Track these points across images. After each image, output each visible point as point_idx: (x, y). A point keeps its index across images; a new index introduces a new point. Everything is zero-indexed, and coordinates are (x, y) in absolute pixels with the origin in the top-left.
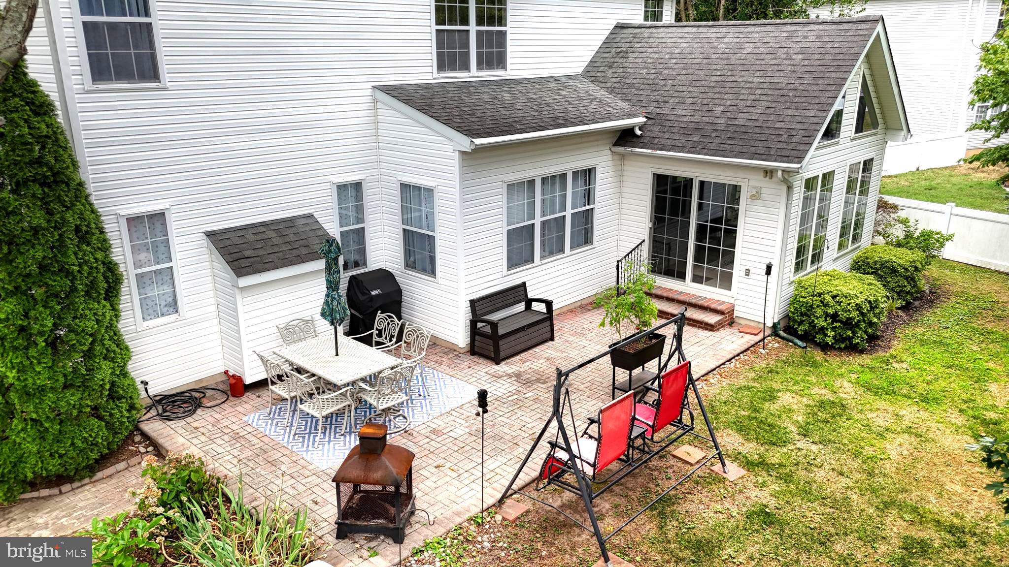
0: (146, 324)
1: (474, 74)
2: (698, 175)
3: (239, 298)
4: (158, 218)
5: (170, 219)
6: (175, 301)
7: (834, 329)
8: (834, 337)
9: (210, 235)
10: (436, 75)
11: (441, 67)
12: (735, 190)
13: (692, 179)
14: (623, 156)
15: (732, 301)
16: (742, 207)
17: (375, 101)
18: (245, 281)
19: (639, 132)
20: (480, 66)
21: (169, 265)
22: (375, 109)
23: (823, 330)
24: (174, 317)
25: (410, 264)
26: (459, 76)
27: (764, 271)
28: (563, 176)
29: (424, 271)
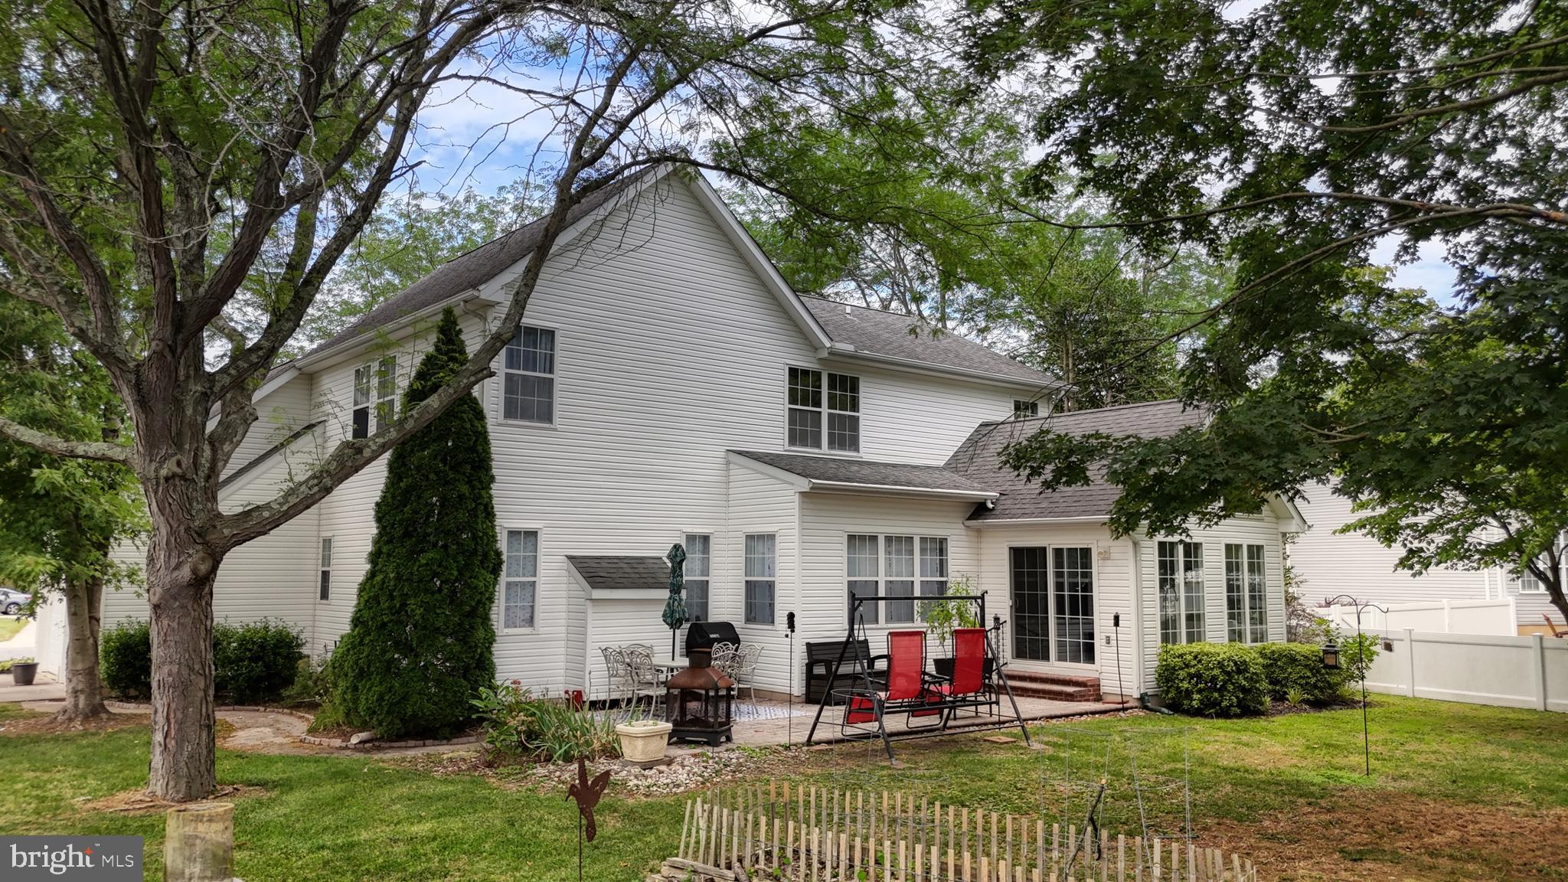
0: (506, 630)
1: (825, 450)
2: (1051, 542)
3: (590, 611)
4: (533, 534)
5: (541, 537)
6: (532, 618)
7: (1200, 691)
8: (1201, 701)
9: (570, 558)
10: (787, 447)
11: (792, 441)
12: (1086, 553)
13: (1044, 549)
14: (979, 531)
15: (1096, 675)
16: (1095, 570)
17: (728, 463)
18: (598, 594)
19: (990, 506)
20: (832, 444)
21: (532, 579)
22: (728, 470)
23: (1188, 694)
24: (527, 630)
25: (751, 617)
26: (810, 451)
27: (1112, 622)
28: (910, 539)
29: (764, 622)
